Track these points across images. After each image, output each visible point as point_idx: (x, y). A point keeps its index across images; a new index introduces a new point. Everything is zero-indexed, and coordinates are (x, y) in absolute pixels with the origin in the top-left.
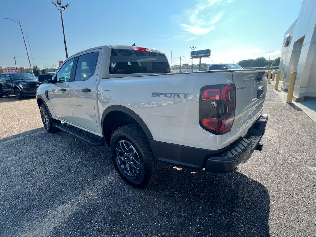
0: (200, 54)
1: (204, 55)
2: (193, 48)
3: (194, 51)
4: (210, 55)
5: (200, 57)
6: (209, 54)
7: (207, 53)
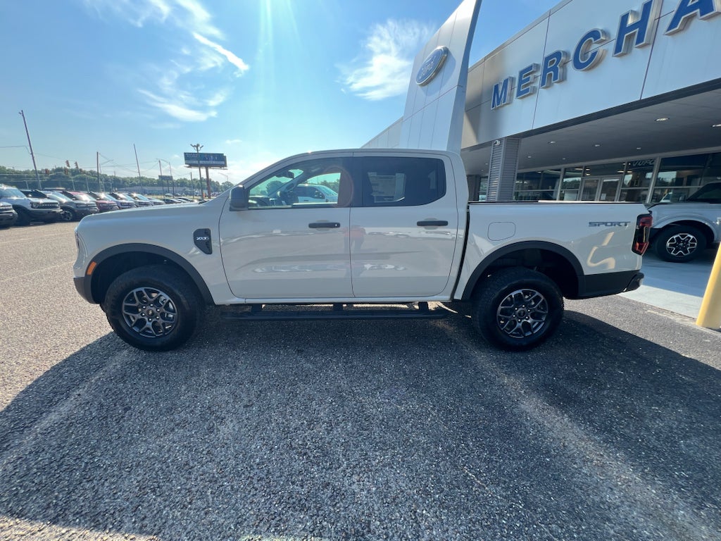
0: (205, 159)
1: (214, 162)
2: (198, 146)
3: (199, 152)
4: (225, 165)
5: (207, 167)
6: (223, 163)
7: (219, 160)
